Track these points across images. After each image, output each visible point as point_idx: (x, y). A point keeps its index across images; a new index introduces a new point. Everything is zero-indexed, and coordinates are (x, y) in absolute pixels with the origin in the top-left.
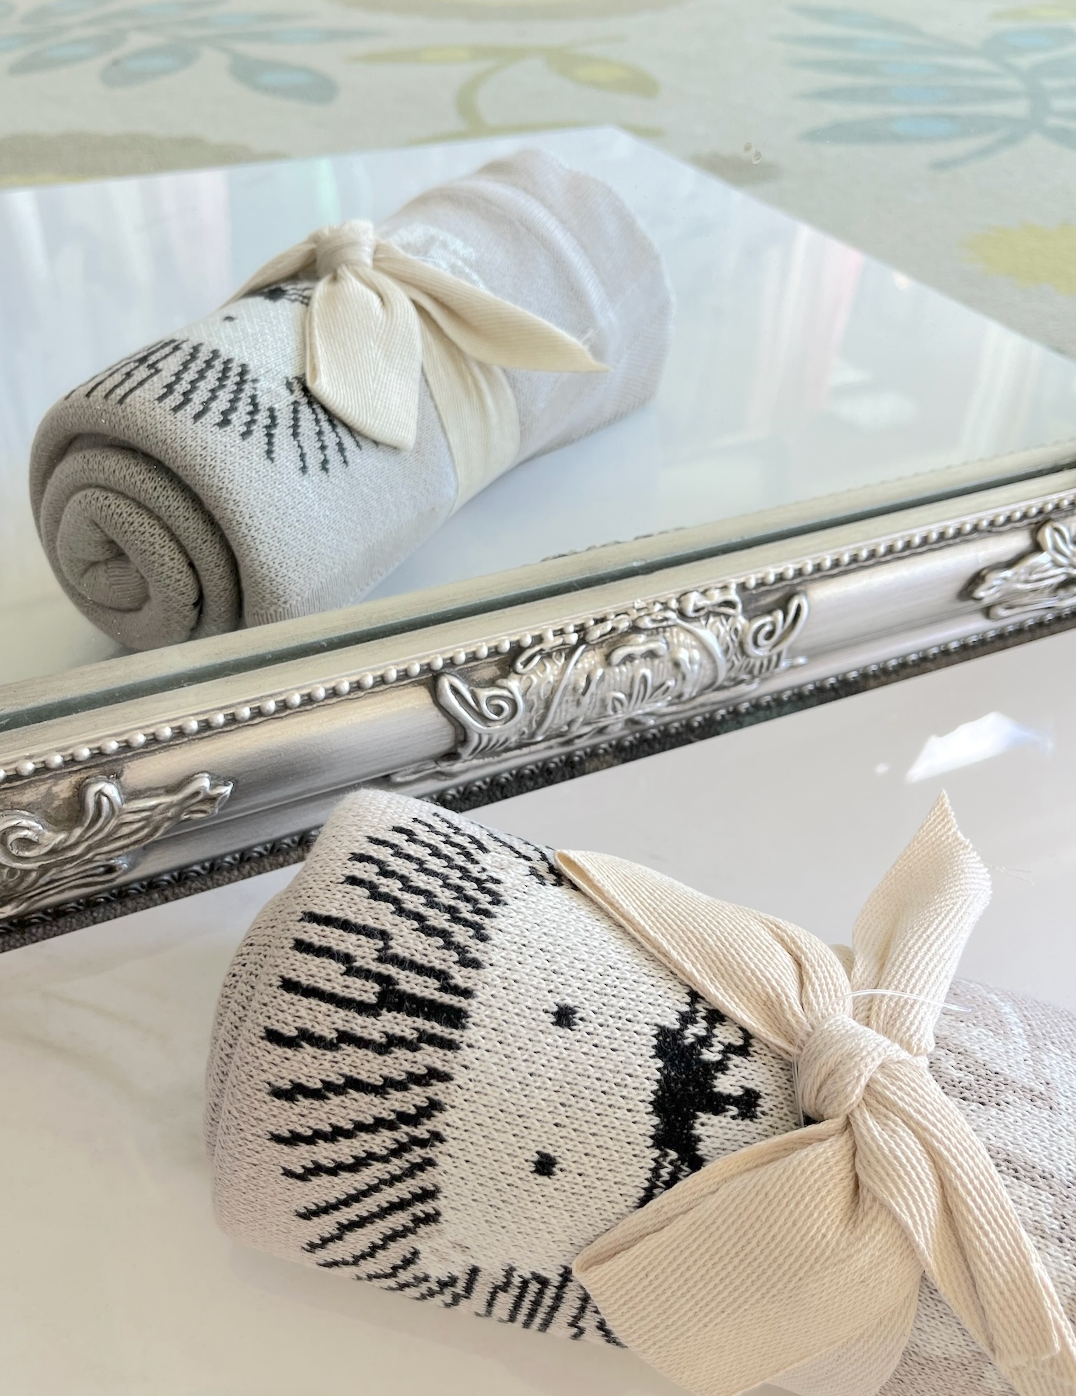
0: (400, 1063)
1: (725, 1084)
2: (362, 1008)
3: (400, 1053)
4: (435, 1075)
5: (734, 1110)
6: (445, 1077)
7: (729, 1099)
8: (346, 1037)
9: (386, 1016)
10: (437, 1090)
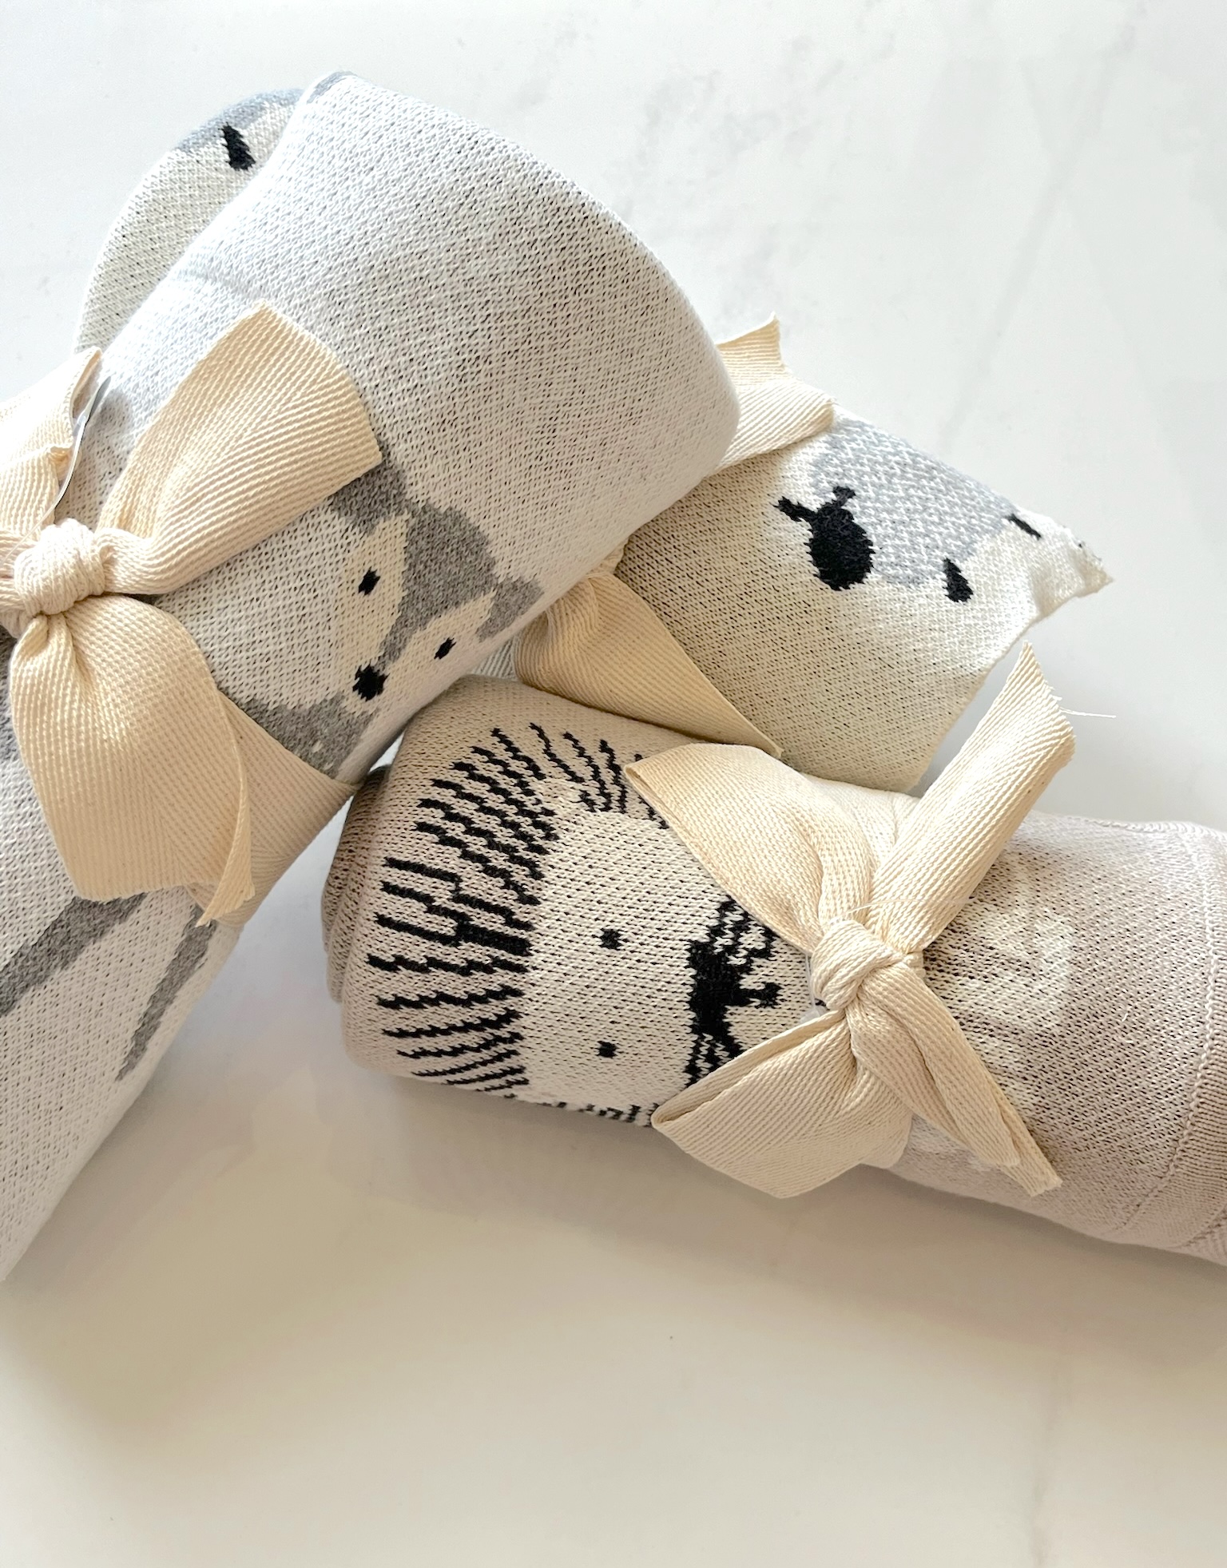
0: (479, 983)
1: (748, 982)
2: (444, 940)
3: (478, 975)
4: (507, 992)
5: (757, 1002)
6: (517, 993)
7: (753, 993)
8: (434, 963)
9: (465, 945)
10: (511, 1002)
